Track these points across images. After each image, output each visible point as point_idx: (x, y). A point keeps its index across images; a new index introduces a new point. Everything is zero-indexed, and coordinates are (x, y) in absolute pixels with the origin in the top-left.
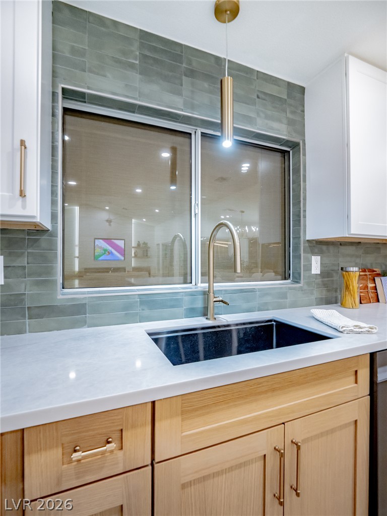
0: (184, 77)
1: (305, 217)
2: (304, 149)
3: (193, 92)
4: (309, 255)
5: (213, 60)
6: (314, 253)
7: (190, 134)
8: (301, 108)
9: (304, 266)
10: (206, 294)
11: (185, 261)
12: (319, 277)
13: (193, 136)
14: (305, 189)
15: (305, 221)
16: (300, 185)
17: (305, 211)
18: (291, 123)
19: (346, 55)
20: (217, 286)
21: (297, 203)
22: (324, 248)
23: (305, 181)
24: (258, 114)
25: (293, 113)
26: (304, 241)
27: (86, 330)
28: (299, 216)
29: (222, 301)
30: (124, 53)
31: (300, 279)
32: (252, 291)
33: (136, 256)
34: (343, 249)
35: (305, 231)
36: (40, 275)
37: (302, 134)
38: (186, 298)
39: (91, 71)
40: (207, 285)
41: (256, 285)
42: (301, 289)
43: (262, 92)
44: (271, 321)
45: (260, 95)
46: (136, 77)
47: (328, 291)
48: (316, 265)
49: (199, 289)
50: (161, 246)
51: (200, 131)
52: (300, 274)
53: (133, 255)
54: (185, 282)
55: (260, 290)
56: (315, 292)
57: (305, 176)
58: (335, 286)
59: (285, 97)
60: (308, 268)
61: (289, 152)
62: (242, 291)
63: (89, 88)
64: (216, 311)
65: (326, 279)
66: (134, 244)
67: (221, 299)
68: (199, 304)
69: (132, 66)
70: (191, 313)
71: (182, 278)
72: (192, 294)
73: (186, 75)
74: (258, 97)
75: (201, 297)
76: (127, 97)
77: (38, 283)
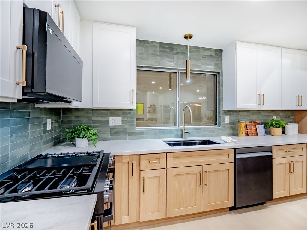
0: (174, 55)
1: (222, 101)
2: (222, 74)
3: (177, 60)
4: (224, 116)
5: (185, 47)
6: (226, 115)
7: (177, 73)
8: (221, 58)
9: (222, 120)
10: (182, 130)
11: (175, 118)
12: (229, 125)
13: (178, 73)
14: (222, 90)
15: (222, 103)
16: (220, 88)
17: (222, 99)
18: (216, 65)
19: (235, 41)
20: (186, 127)
21: (219, 95)
22: (231, 113)
23: (222, 87)
24: (202, 63)
25: (217, 61)
26: (222, 110)
27: (143, 140)
28: (220, 100)
29: (188, 133)
30: (155, 51)
31: (220, 125)
32: (200, 129)
33: (149, 112)
34: (241, 113)
35: (222, 106)
36: (131, 123)
37: (222, 68)
38: (175, 131)
39: (145, 59)
40: (182, 127)
41: (202, 127)
42: (221, 129)
43: (204, 55)
44: (206, 140)
45: (203, 56)
46: (158, 58)
47: (233, 130)
48: (227, 120)
49: (180, 128)
50: (163, 107)
51: (180, 72)
52: (220, 123)
53: (148, 111)
54: (175, 126)
55: (203, 129)
56: (227, 130)
57: (222, 85)
58: (237, 128)
59: (214, 55)
60: (224, 121)
61: (216, 75)
62: (196, 129)
63: (144, 65)
64: (186, 136)
65: (232, 125)
66: (148, 105)
67: (187, 132)
68: (180, 133)
69: (157, 55)
70: (177, 136)
71: (174, 124)
72: (177, 130)
73: (175, 54)
74: (202, 57)
75: (180, 131)
76: (156, 65)
77: (131, 125)
